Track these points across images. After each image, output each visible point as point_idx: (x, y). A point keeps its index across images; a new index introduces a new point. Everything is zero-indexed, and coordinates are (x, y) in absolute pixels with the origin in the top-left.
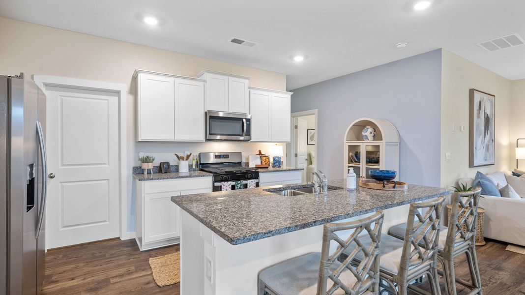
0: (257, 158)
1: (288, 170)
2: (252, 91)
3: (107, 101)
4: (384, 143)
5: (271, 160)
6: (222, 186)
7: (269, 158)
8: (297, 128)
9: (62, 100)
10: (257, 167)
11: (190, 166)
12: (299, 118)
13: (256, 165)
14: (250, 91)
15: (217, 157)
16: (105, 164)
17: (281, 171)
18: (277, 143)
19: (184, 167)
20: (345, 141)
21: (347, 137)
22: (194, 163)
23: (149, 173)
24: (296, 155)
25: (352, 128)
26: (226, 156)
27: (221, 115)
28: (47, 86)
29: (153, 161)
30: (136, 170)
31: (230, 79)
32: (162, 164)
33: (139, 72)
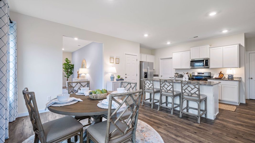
0: (218, 75)
2: (211, 49)
3: (171, 60)
7: (223, 75)
15: (199, 74)
16: (170, 74)
18: (231, 68)
22: (190, 75)
26: (203, 73)
28: (161, 59)
29: (178, 74)
30: (175, 76)
31: (200, 47)
32: (180, 75)
33: (173, 53)
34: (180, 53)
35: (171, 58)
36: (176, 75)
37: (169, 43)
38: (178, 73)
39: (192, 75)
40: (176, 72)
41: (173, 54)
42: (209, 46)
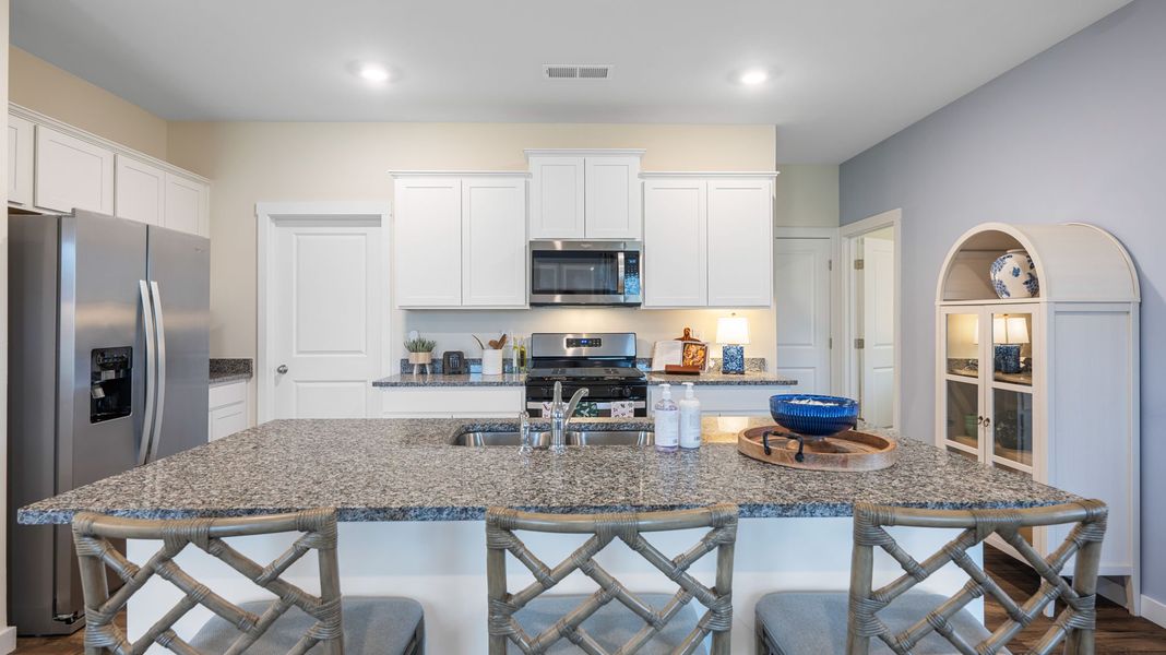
0: (674, 348)
1: (756, 383)
2: (648, 182)
3: (364, 237)
4: (1044, 306)
5: (716, 354)
6: (544, 410)
7: (705, 350)
8: (862, 268)
9: (298, 241)
10: (669, 370)
11: (506, 362)
12: (868, 239)
13: (667, 366)
14: (643, 184)
15: (570, 343)
16: (360, 352)
17: (745, 383)
18: (734, 311)
19: (492, 363)
20: (938, 302)
21: (945, 290)
22: (515, 356)
23: (422, 372)
24: (860, 344)
25: (956, 260)
26: (594, 342)
27: (559, 247)
28: (278, 219)
29: (429, 348)
30: (406, 366)
31: (591, 160)
32: (448, 355)
33: (395, 175)
34: (455, 182)
35: (375, 220)
36: (422, 358)
37: (374, 75)
38: (428, 337)
39: (528, 356)
40: (414, 336)
41: (400, 183)
42: (635, 164)
